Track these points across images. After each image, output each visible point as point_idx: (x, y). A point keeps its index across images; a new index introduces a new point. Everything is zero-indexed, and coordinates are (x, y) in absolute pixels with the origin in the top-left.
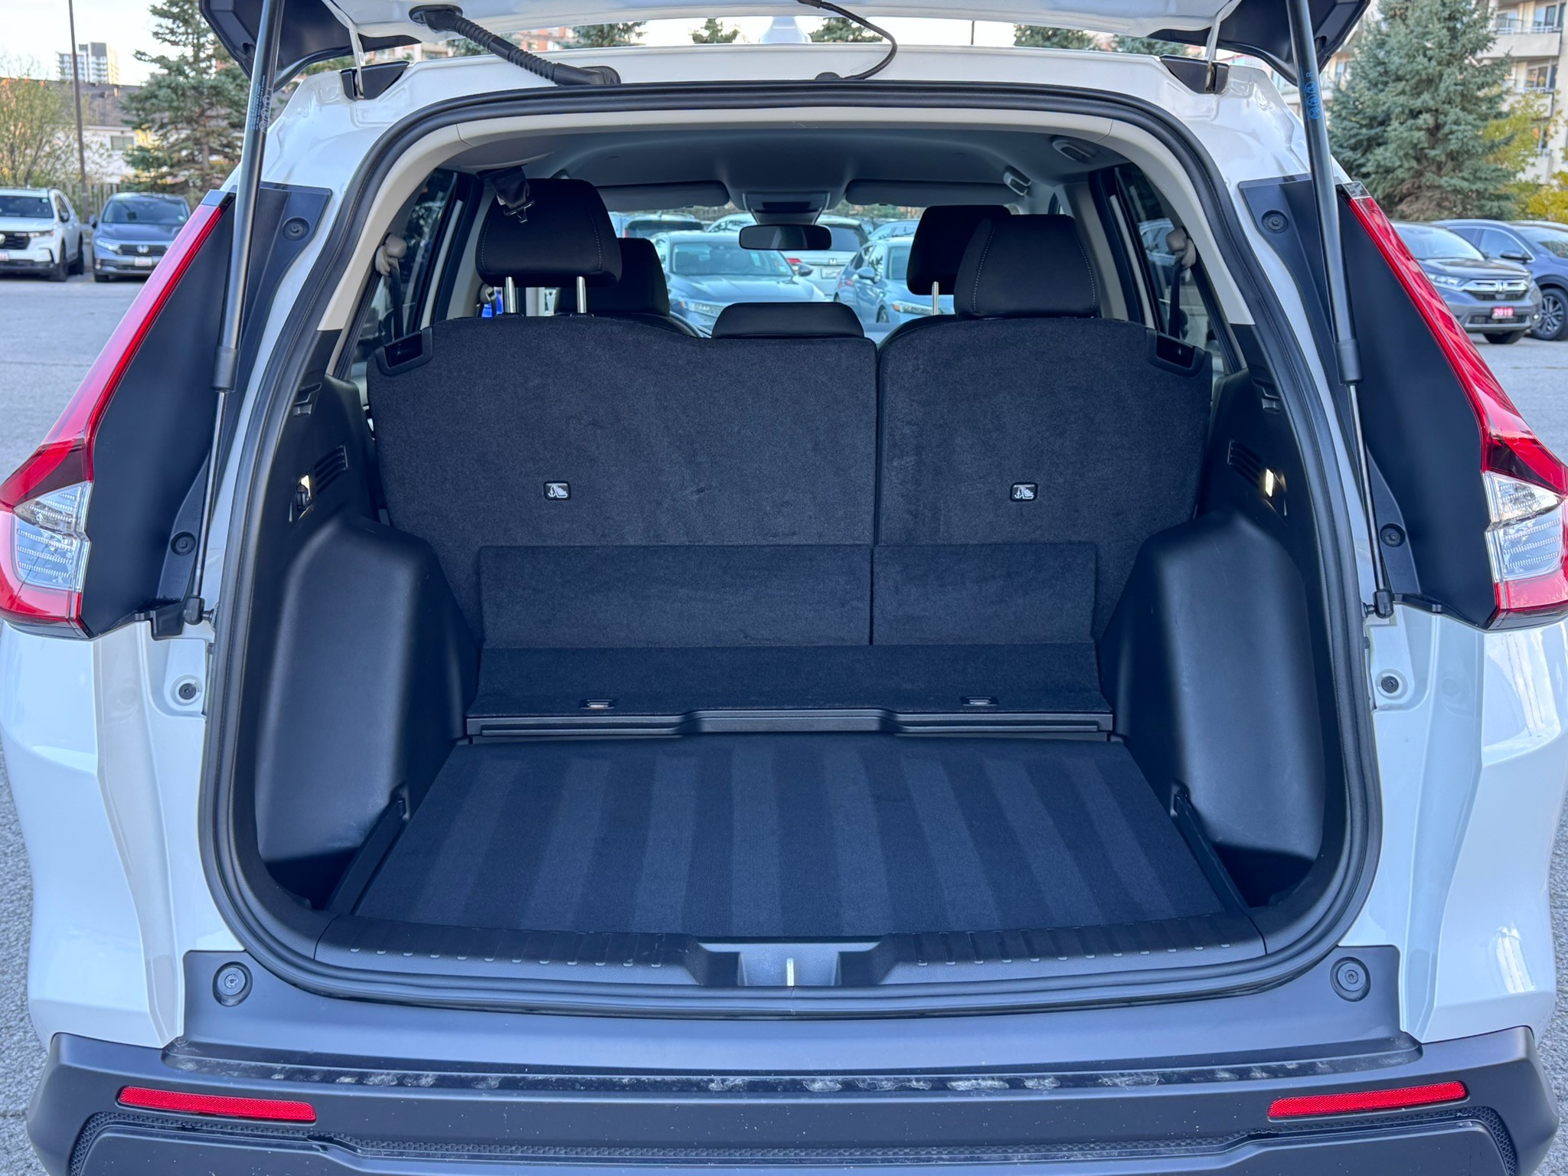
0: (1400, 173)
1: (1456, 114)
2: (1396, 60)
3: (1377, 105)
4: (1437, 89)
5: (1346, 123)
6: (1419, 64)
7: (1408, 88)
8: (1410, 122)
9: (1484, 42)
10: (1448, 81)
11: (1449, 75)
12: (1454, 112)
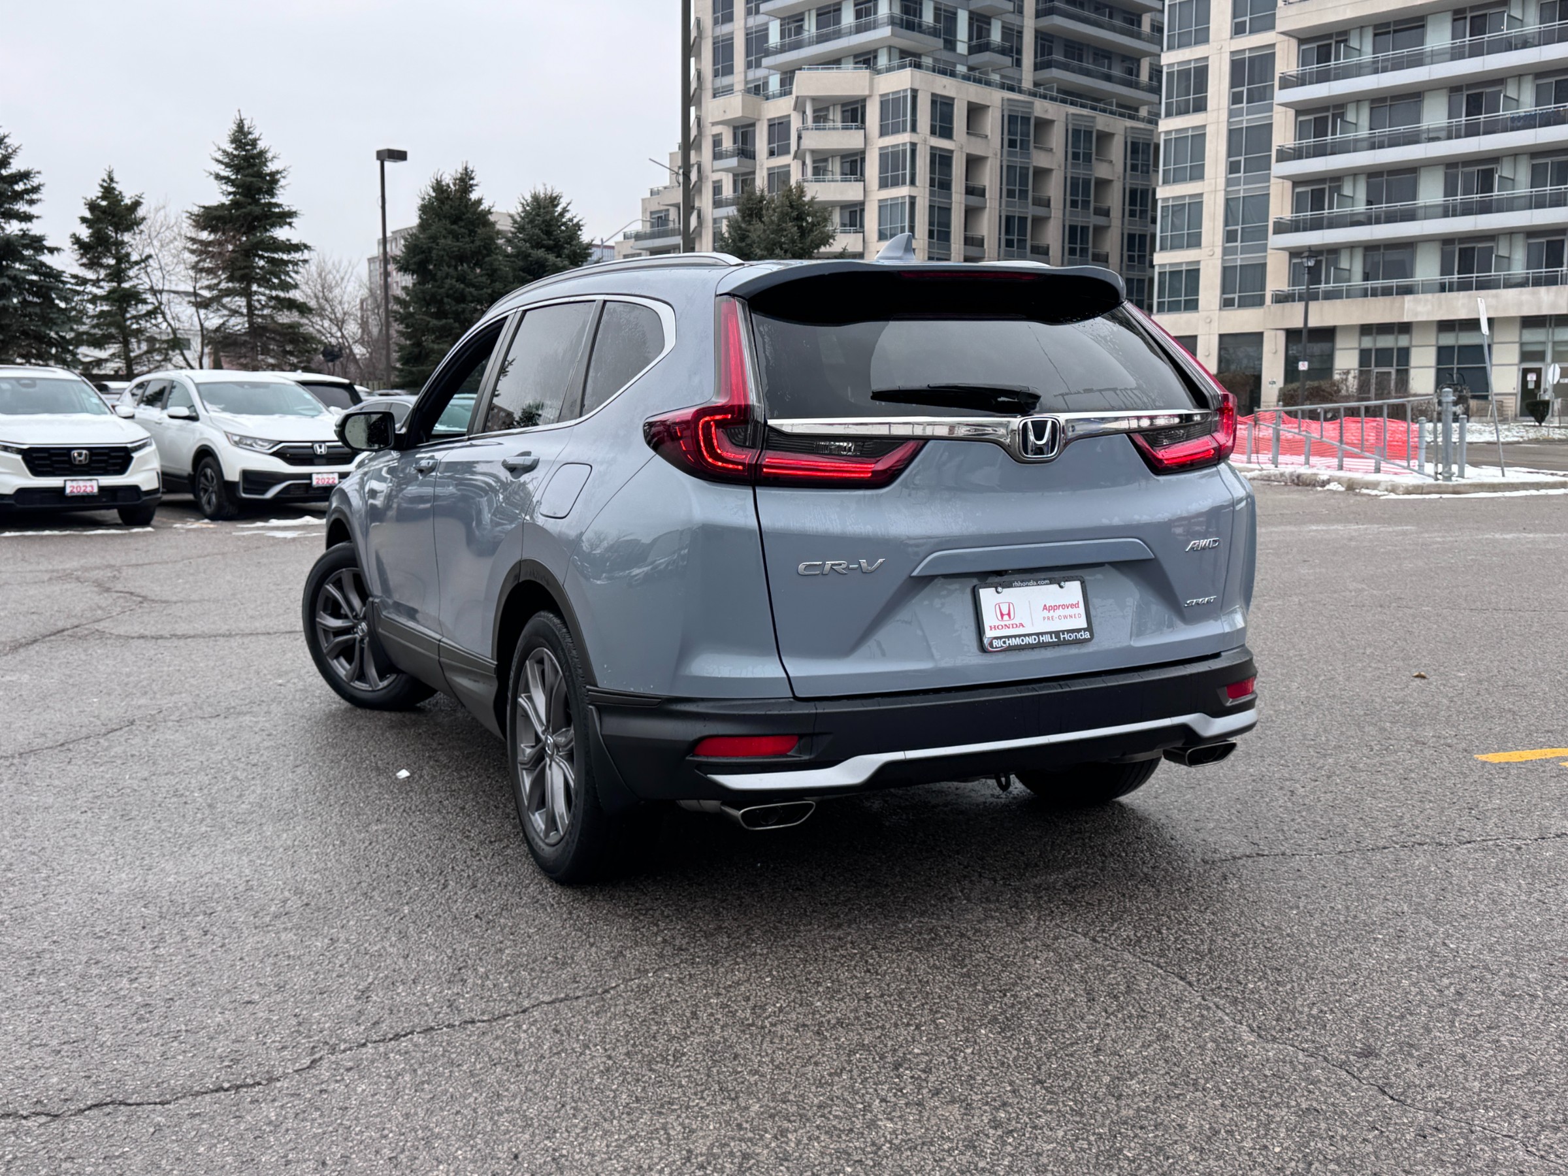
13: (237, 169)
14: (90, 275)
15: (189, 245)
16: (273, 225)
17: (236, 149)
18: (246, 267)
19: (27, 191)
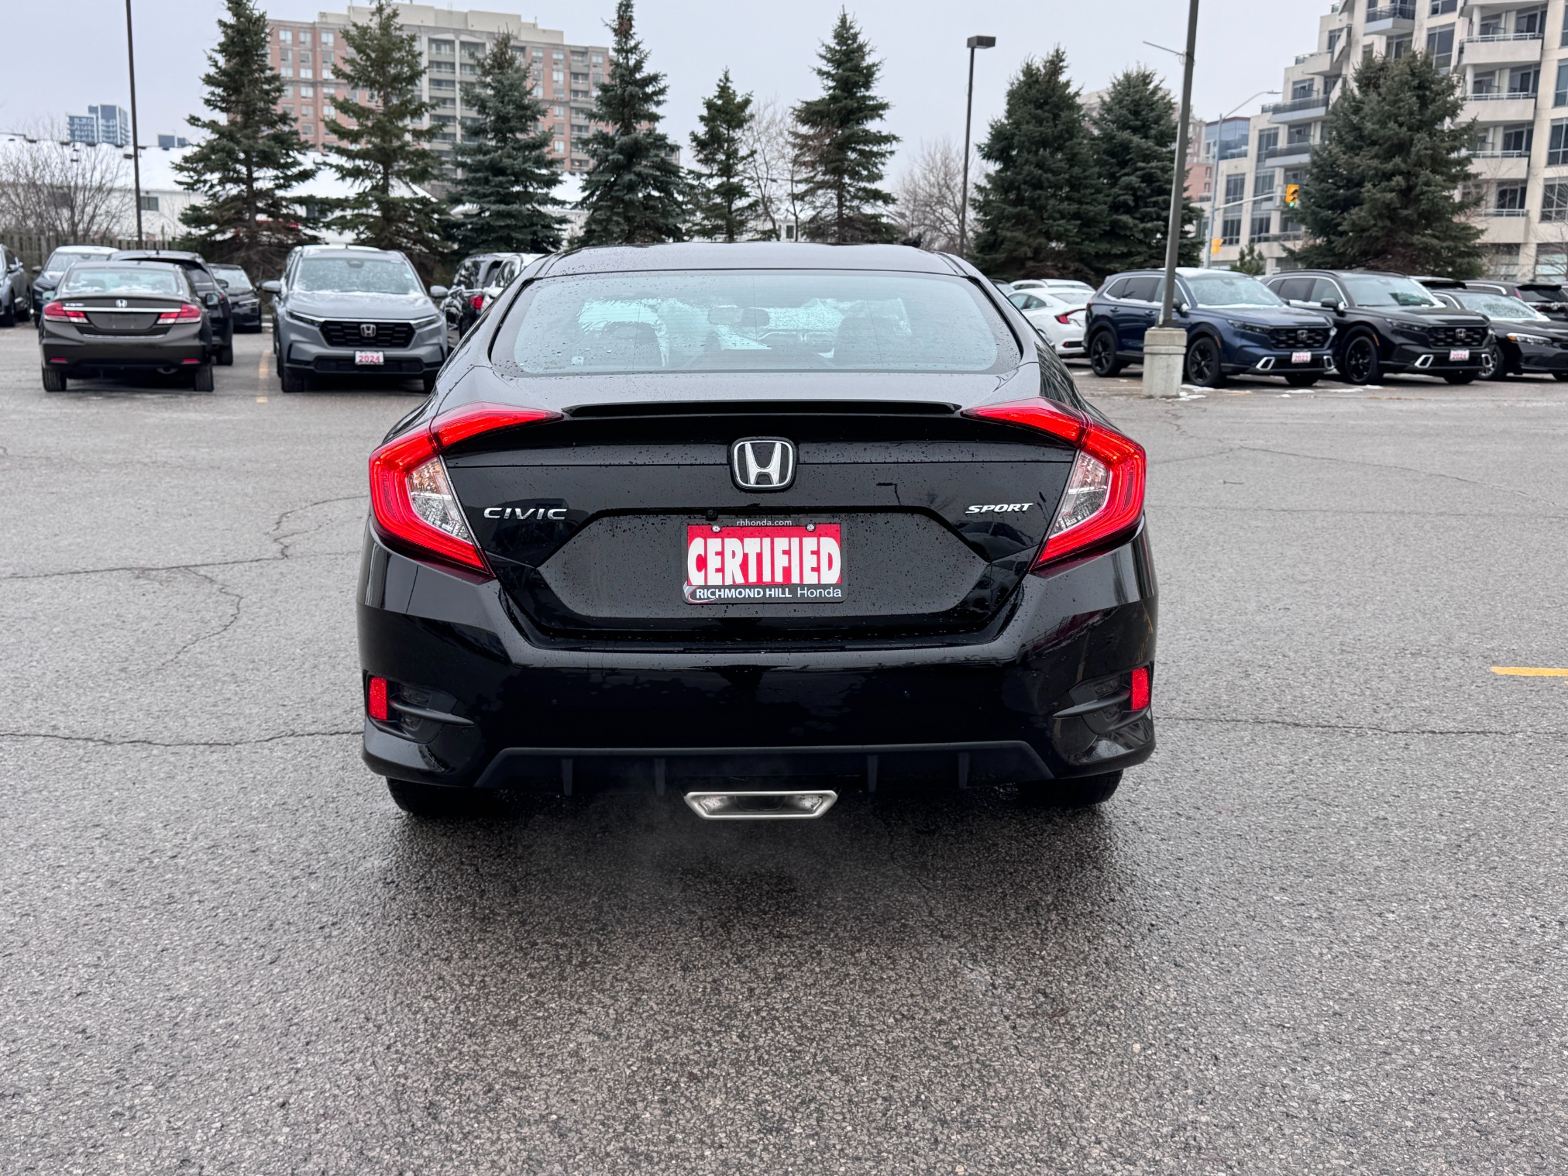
0: (1374, 232)
1: (1426, 175)
2: (1369, 125)
3: (1351, 167)
4: (1409, 152)
5: (1323, 185)
6: (1391, 129)
7: (1381, 152)
8: (1384, 184)
9: (1453, 110)
10: (1419, 146)
11: (1419, 140)
12: (1426, 173)
13: (838, 64)
14: (705, 170)
15: (791, 139)
16: (866, 118)
17: (838, 44)
18: (838, 160)
19: (655, 93)
